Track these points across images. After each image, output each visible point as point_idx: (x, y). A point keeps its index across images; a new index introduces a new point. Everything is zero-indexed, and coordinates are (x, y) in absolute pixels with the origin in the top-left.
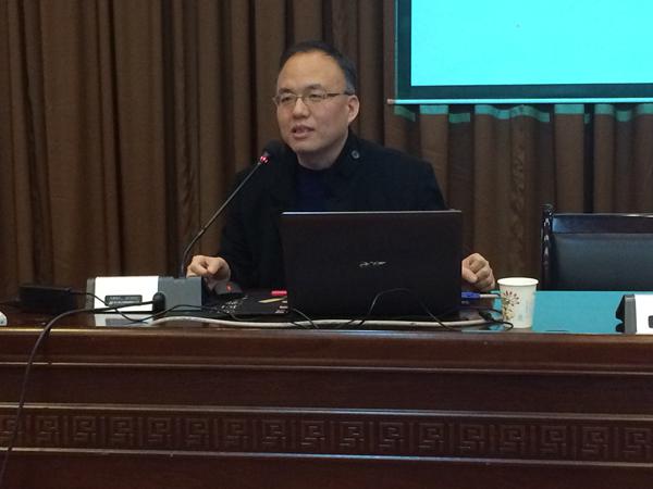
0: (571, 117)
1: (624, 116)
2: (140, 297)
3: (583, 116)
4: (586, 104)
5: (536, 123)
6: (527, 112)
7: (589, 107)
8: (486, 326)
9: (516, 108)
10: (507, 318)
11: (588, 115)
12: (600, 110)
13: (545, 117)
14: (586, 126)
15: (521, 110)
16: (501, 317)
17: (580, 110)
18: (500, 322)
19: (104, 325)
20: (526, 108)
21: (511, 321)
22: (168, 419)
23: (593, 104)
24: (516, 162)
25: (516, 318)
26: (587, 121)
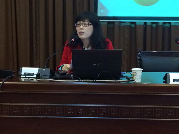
0: (140, 25)
1: (154, 25)
2: (33, 73)
3: (143, 25)
4: (144, 22)
5: (131, 27)
6: (128, 24)
7: (145, 23)
8: (128, 82)
9: (126, 23)
10: (134, 79)
11: (145, 25)
12: (148, 24)
13: (133, 26)
14: (144, 28)
15: (127, 23)
16: (132, 79)
17: (143, 24)
18: (132, 80)
19: (24, 81)
20: (128, 23)
21: (135, 80)
22: (40, 107)
23: (146, 22)
24: (126, 37)
25: (137, 79)
26: (144, 27)
